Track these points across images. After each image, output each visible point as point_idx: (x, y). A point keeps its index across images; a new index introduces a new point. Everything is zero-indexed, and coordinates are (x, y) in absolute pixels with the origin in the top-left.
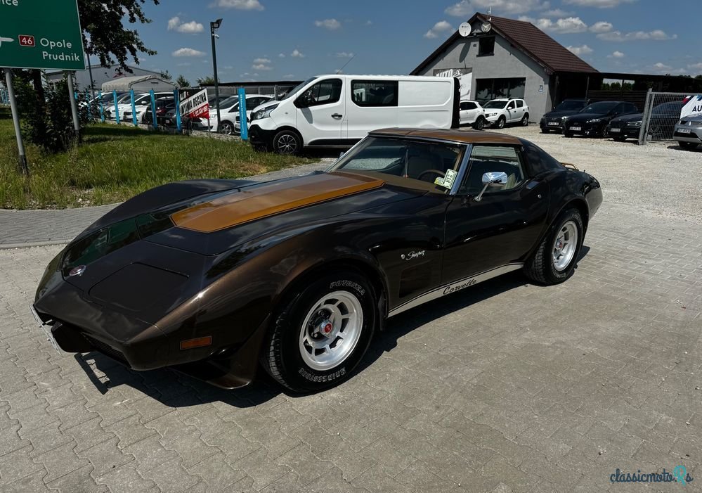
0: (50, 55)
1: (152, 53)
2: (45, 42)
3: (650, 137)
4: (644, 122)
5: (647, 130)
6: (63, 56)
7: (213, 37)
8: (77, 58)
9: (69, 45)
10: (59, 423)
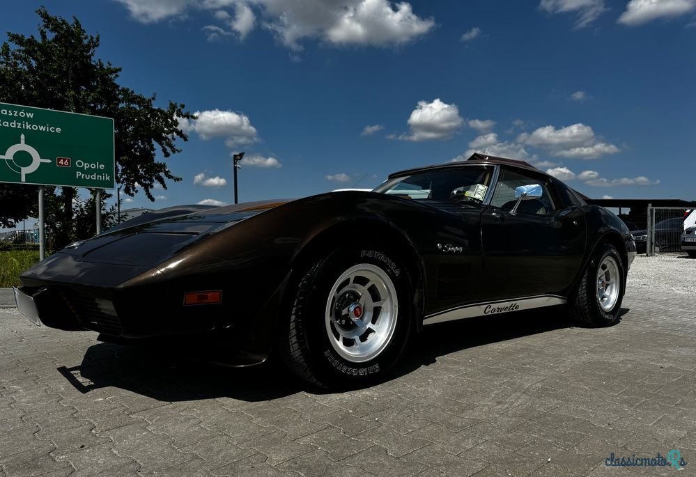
0: (83, 175)
1: (178, 179)
2: (80, 164)
3: (657, 249)
4: (649, 235)
5: (654, 242)
6: (95, 176)
7: (235, 168)
8: (107, 178)
9: (102, 167)
10: (23, 414)
